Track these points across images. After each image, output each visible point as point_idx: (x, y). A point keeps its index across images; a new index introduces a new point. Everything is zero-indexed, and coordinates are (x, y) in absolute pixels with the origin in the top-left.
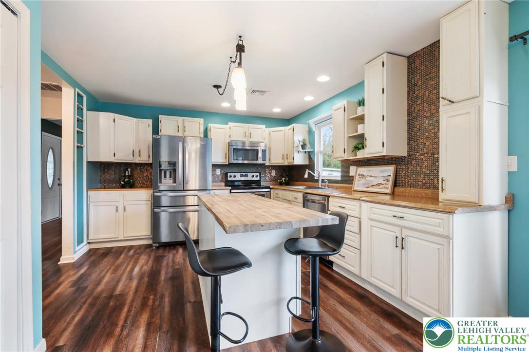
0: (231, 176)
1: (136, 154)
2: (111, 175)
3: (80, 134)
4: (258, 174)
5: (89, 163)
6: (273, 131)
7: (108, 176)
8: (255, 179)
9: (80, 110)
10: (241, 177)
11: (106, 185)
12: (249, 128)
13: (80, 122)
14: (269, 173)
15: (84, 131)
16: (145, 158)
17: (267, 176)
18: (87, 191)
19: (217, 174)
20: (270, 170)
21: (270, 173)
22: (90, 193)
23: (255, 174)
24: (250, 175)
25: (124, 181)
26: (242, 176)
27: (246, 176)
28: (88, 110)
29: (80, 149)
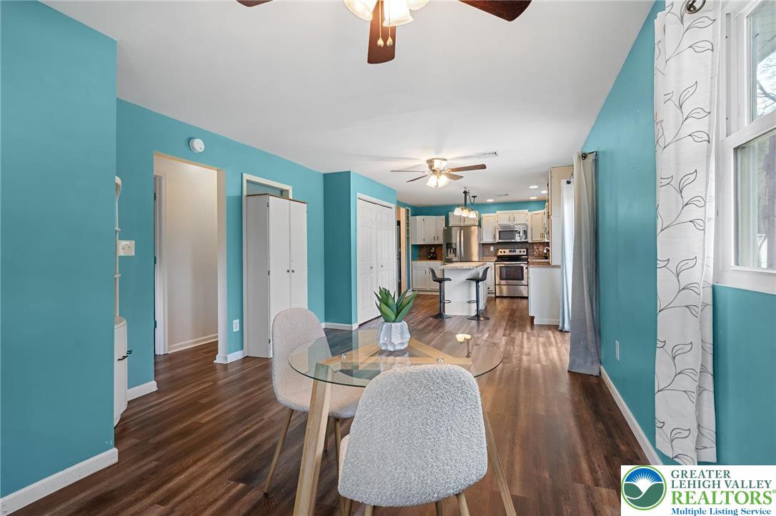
0: (501, 252)
1: (436, 238)
2: (425, 252)
3: (408, 230)
4: (525, 250)
5: (412, 246)
6: (535, 214)
7: (422, 253)
11: (421, 258)
12: (513, 214)
13: (408, 224)
15: (410, 229)
16: (441, 241)
18: (411, 261)
19: (491, 250)
21: (538, 249)
22: (413, 262)
23: (522, 250)
24: (518, 251)
25: (430, 256)
26: (510, 251)
27: (515, 251)
28: (412, 216)
29: (409, 237)
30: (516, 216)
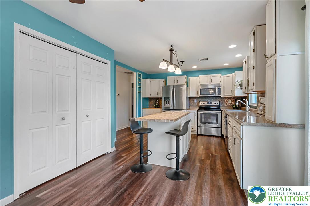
0: (202, 103)
2: (152, 102)
3: (140, 88)
4: (218, 102)
5: (143, 98)
6: (226, 77)
7: (151, 103)
8: (216, 105)
9: (139, 80)
10: (207, 104)
11: (150, 107)
12: (210, 77)
13: (139, 84)
14: (227, 101)
15: (141, 87)
17: (225, 103)
18: (142, 109)
19: (195, 102)
20: (228, 100)
22: (144, 109)
23: (216, 102)
24: (213, 103)
25: (155, 105)
27: (211, 103)
28: (143, 78)
29: (139, 93)
30: (212, 78)
